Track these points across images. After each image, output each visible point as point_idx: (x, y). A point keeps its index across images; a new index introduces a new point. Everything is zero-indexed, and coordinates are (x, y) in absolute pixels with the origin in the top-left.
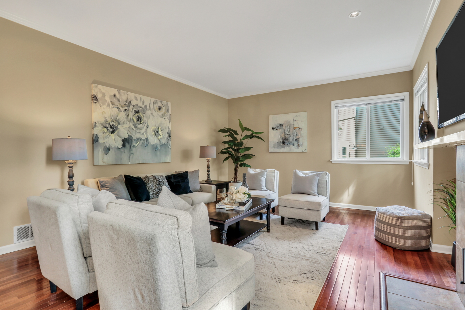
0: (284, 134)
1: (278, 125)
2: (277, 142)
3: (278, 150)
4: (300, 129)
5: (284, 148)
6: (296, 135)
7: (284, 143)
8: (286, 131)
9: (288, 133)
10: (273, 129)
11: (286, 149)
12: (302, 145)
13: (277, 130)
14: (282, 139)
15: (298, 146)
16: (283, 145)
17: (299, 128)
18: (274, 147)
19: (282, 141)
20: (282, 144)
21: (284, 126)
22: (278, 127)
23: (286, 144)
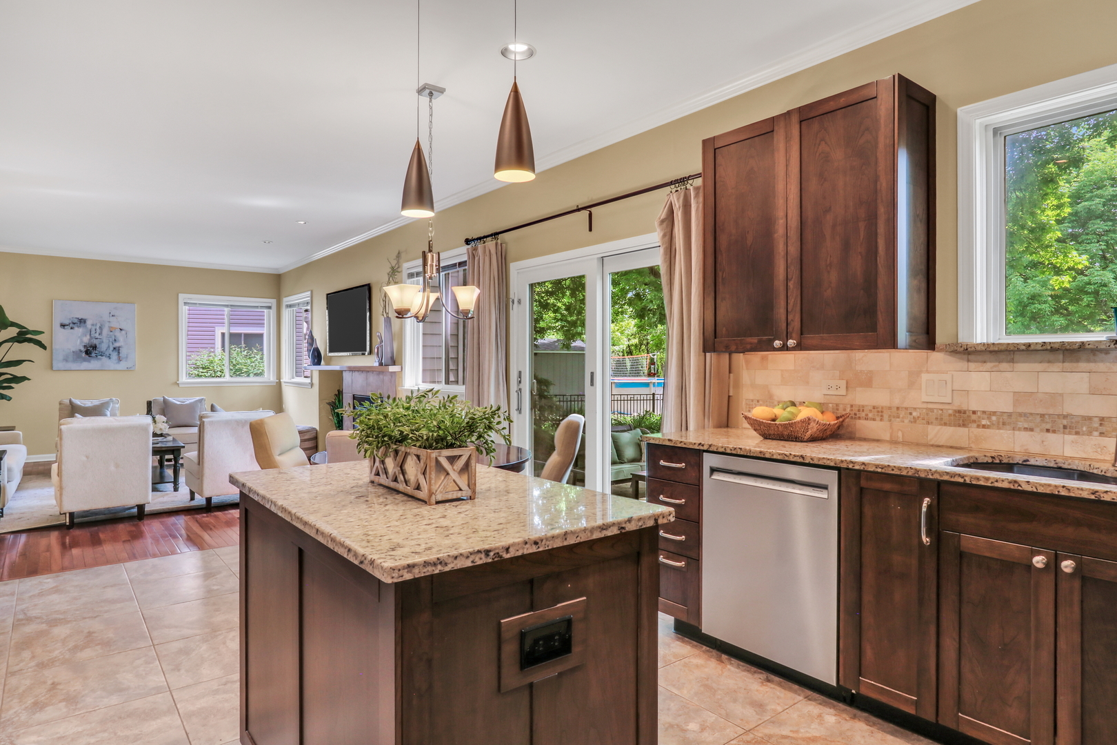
0: (88, 337)
1: (76, 321)
2: (73, 352)
3: (74, 366)
4: (123, 332)
5: (89, 361)
6: (115, 340)
7: (88, 353)
8: (93, 332)
9: (97, 335)
10: (63, 326)
11: (94, 364)
12: (127, 357)
13: (71, 328)
14: (85, 346)
15: (119, 360)
16: (87, 356)
17: (121, 330)
18: (66, 360)
19: (83, 349)
20: (84, 355)
21: (89, 323)
22: (74, 323)
23: (93, 355)
